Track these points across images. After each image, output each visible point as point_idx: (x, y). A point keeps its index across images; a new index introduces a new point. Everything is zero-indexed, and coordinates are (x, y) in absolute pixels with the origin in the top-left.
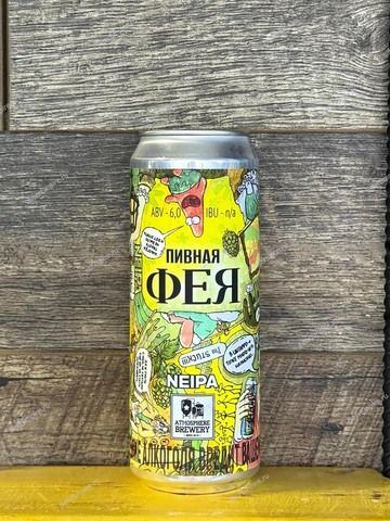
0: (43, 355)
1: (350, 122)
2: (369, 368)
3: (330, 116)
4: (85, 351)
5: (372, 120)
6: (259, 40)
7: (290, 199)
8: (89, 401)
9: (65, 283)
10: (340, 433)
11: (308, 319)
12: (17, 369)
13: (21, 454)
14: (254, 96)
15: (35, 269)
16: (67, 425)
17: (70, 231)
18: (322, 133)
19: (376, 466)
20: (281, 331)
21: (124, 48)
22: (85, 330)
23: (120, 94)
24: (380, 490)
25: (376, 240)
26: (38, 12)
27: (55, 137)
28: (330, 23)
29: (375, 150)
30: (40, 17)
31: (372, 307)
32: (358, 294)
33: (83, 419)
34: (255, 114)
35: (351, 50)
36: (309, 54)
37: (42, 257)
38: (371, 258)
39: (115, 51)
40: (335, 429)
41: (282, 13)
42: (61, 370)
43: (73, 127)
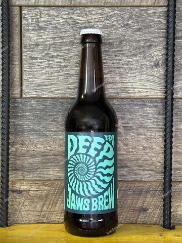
0: (35, 182)
1: (151, 94)
2: (158, 187)
3: (143, 92)
4: (52, 180)
5: (160, 94)
6: (117, 63)
7: (128, 123)
8: (53, 199)
9: (43, 155)
10: (147, 211)
11: (135, 168)
12: (26, 187)
13: (27, 219)
14: (115, 85)
15: (32, 149)
16: (45, 208)
17: (46, 135)
18: (140, 98)
19: (161, 224)
20: (125, 173)
21: (66, 66)
22: (51, 172)
23: (65, 84)
24: (162, 233)
25: (161, 139)
26: (34, 53)
27: (40, 100)
28: (144, 57)
29: (160, 105)
30: (35, 55)
31: (159, 164)
32: (154, 159)
33: (50, 206)
34: (116, 91)
35: (152, 67)
36: (136, 69)
37: (35, 145)
38: (159, 146)
39: (63, 67)
40: (145, 210)
41: (126, 54)
42: (42, 187)
43: (47, 96)
